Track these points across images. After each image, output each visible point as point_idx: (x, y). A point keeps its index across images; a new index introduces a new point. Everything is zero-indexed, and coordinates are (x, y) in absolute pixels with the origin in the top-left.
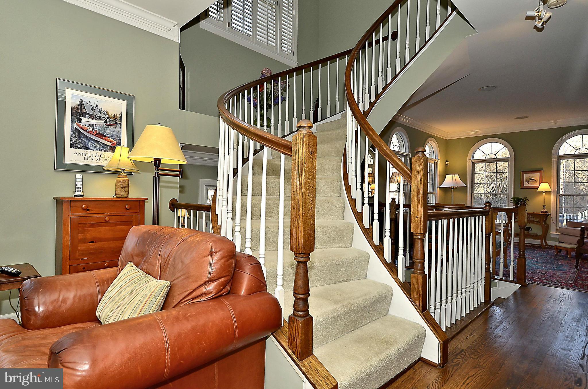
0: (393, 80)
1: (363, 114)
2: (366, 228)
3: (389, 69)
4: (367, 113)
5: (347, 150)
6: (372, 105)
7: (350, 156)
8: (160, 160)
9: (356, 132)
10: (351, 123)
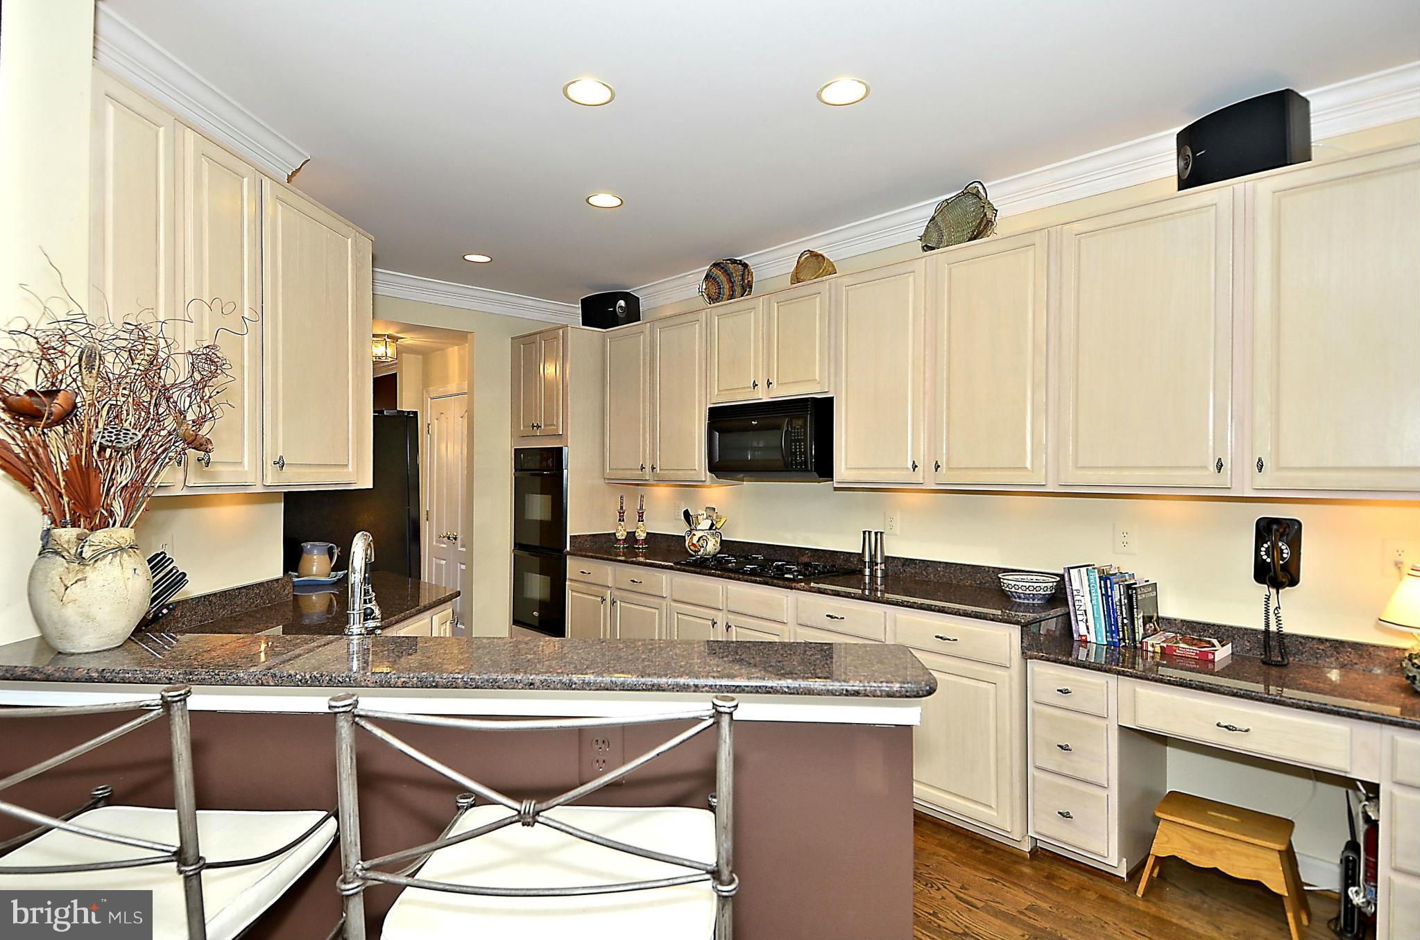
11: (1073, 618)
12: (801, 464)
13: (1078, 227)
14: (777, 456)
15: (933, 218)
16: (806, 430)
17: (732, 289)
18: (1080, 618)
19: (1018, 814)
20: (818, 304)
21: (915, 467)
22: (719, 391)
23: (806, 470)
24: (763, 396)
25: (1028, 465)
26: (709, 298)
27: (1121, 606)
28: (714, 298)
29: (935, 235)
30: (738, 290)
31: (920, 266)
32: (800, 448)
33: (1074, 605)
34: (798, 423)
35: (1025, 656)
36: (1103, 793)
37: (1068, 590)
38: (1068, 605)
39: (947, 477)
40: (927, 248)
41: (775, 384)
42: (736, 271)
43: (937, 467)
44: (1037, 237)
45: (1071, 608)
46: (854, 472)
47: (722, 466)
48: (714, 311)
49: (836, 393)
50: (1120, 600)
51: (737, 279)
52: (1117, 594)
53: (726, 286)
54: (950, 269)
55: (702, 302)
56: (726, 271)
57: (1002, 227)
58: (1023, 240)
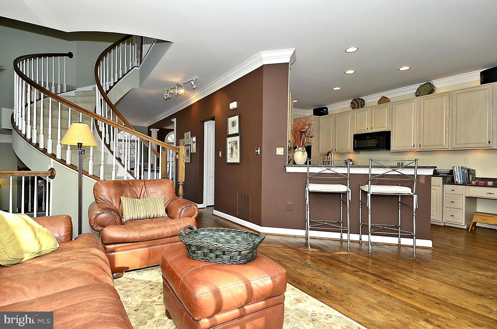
0: (123, 76)
1: (105, 92)
2: (108, 144)
3: (121, 71)
4: (107, 92)
5: (96, 108)
6: (111, 88)
7: (98, 111)
8: (81, 144)
9: (101, 100)
10: (99, 96)
11: (454, 177)
12: (382, 147)
13: (456, 92)
14: (375, 145)
15: (418, 89)
16: (383, 139)
17: (358, 106)
18: (456, 177)
19: (441, 217)
20: (387, 109)
21: (414, 146)
22: (356, 130)
23: (383, 148)
24: (370, 131)
25: (444, 145)
26: (352, 108)
27: (466, 174)
28: (353, 108)
29: (419, 92)
30: (360, 106)
31: (416, 100)
32: (382, 143)
33: (455, 175)
34: (381, 137)
35: (443, 184)
36: (461, 210)
37: (454, 172)
38: (453, 175)
39: (422, 148)
40: (417, 96)
41: (373, 128)
42: (359, 101)
43: (420, 146)
44: (446, 94)
45: (454, 175)
46: (396, 148)
47: (357, 149)
48: (355, 111)
49: (391, 130)
50: (466, 173)
51: (360, 103)
52: (466, 171)
53: (356, 104)
54: (424, 101)
55: (350, 109)
56: (356, 101)
57: (437, 91)
58: (443, 95)
